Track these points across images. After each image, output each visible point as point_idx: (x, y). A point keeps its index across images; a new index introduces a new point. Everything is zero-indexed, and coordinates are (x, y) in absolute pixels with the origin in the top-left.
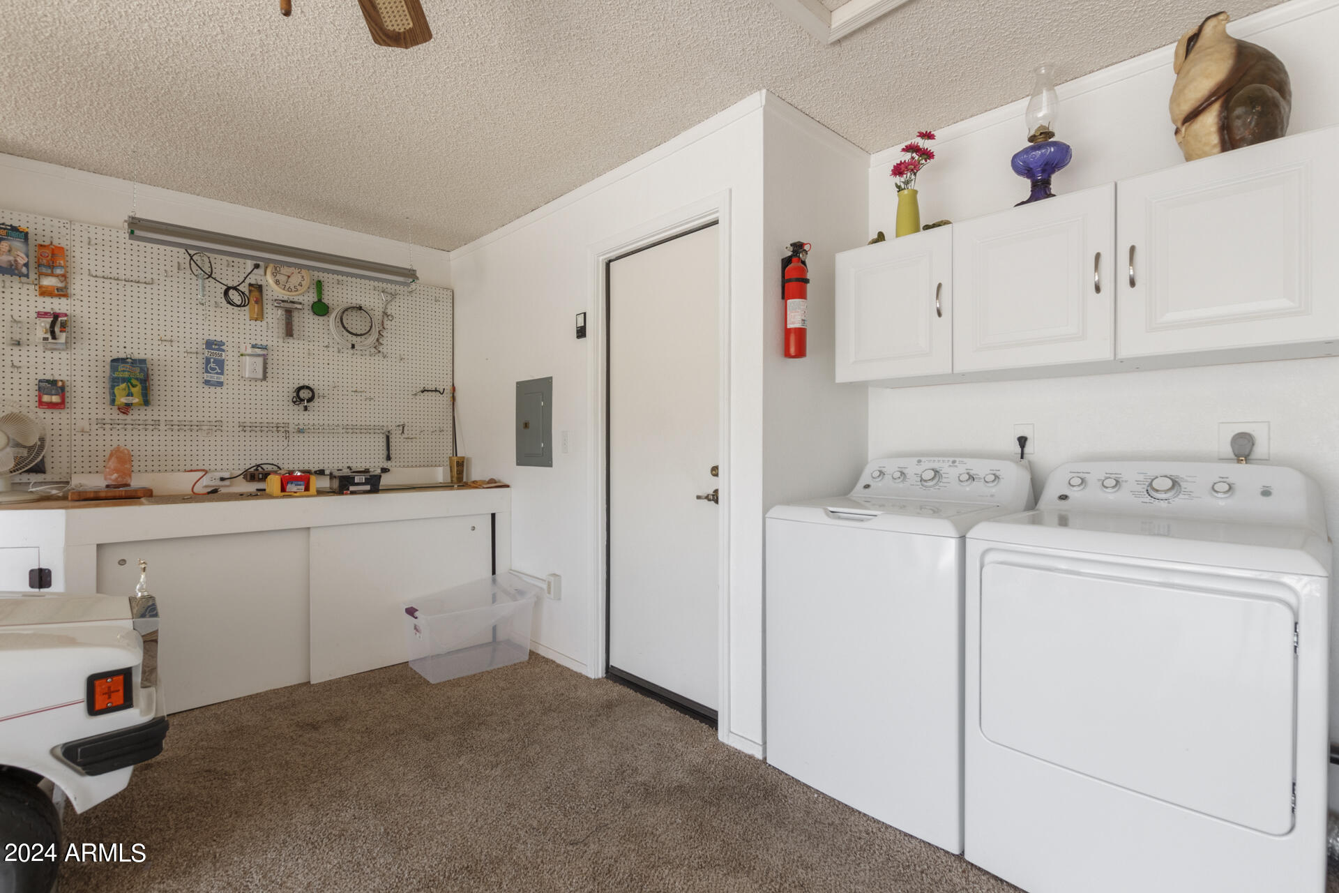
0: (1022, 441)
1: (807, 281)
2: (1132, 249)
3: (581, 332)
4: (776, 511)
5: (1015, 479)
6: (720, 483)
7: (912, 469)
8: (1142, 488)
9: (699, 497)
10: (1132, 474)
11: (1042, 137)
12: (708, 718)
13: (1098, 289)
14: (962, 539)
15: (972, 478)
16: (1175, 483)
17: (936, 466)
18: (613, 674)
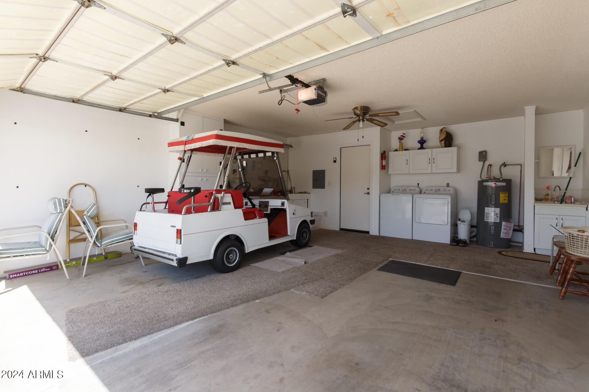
0: (418, 184)
1: (386, 157)
2: (434, 158)
3: (335, 161)
4: (382, 195)
5: (417, 190)
6: (370, 191)
7: (401, 188)
8: (435, 191)
9: (365, 193)
10: (434, 189)
11: (422, 138)
12: (368, 232)
13: (430, 163)
14: (413, 197)
15: (411, 190)
16: (439, 190)
17: (405, 188)
18: (341, 229)
